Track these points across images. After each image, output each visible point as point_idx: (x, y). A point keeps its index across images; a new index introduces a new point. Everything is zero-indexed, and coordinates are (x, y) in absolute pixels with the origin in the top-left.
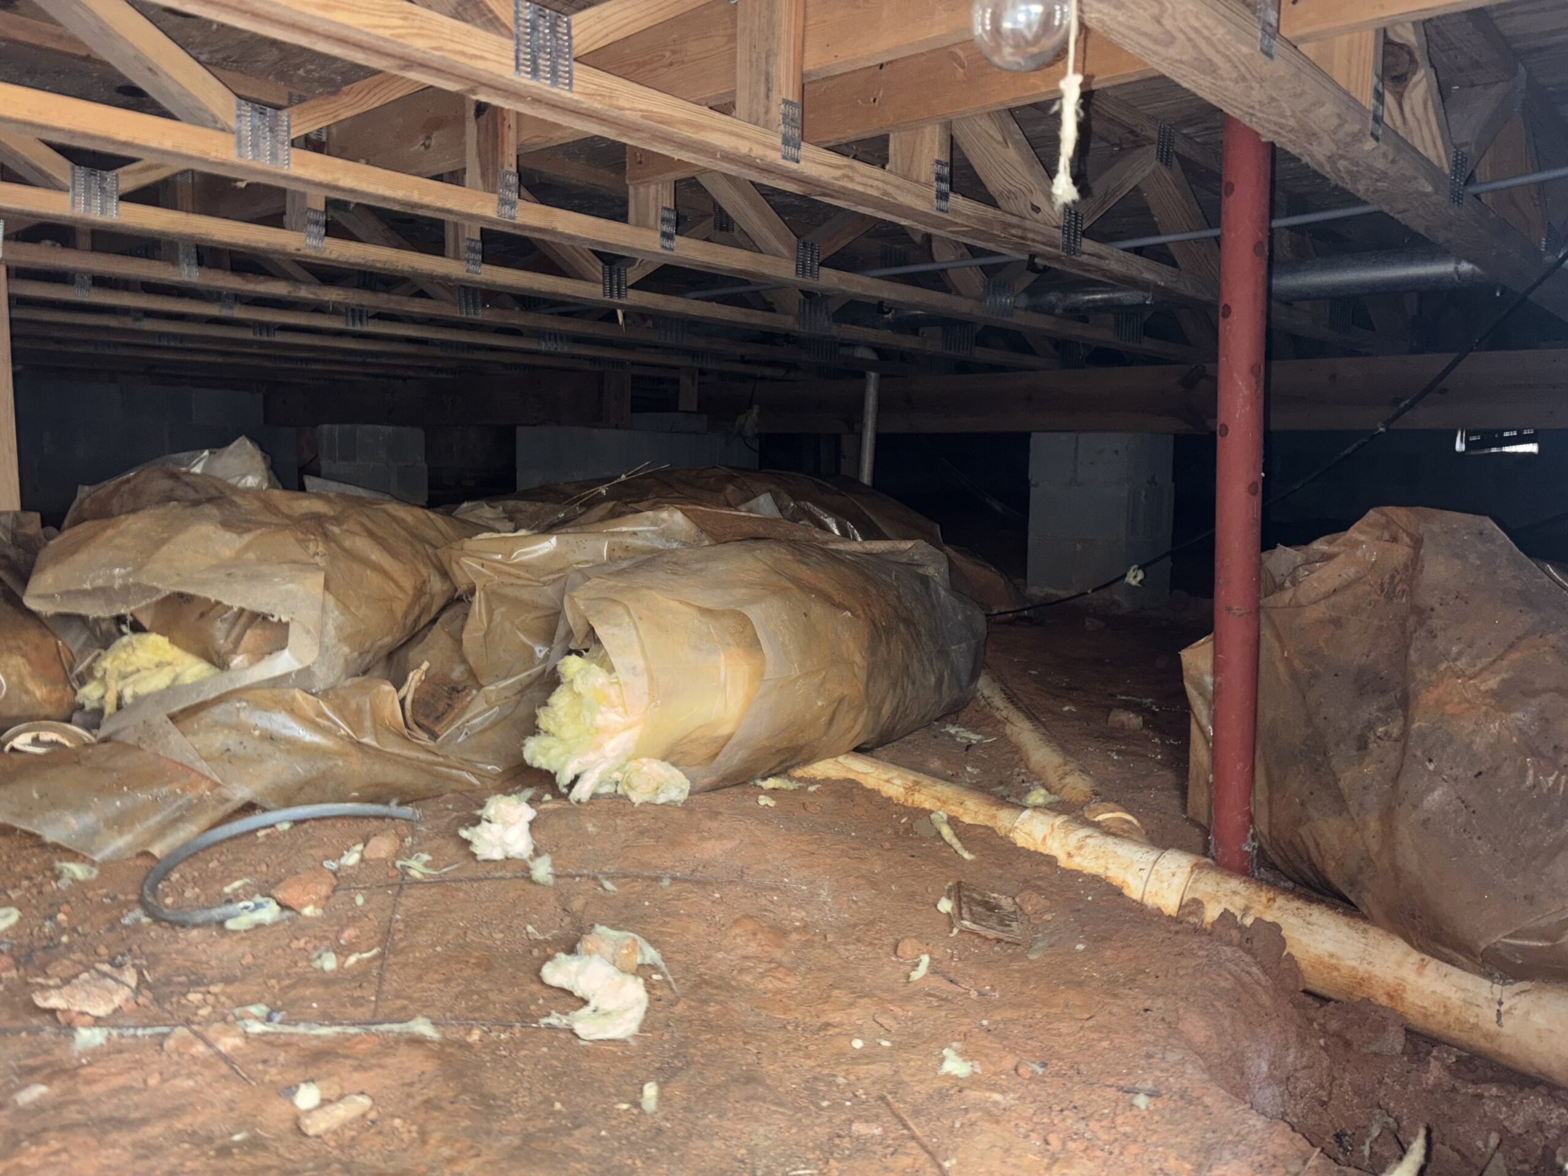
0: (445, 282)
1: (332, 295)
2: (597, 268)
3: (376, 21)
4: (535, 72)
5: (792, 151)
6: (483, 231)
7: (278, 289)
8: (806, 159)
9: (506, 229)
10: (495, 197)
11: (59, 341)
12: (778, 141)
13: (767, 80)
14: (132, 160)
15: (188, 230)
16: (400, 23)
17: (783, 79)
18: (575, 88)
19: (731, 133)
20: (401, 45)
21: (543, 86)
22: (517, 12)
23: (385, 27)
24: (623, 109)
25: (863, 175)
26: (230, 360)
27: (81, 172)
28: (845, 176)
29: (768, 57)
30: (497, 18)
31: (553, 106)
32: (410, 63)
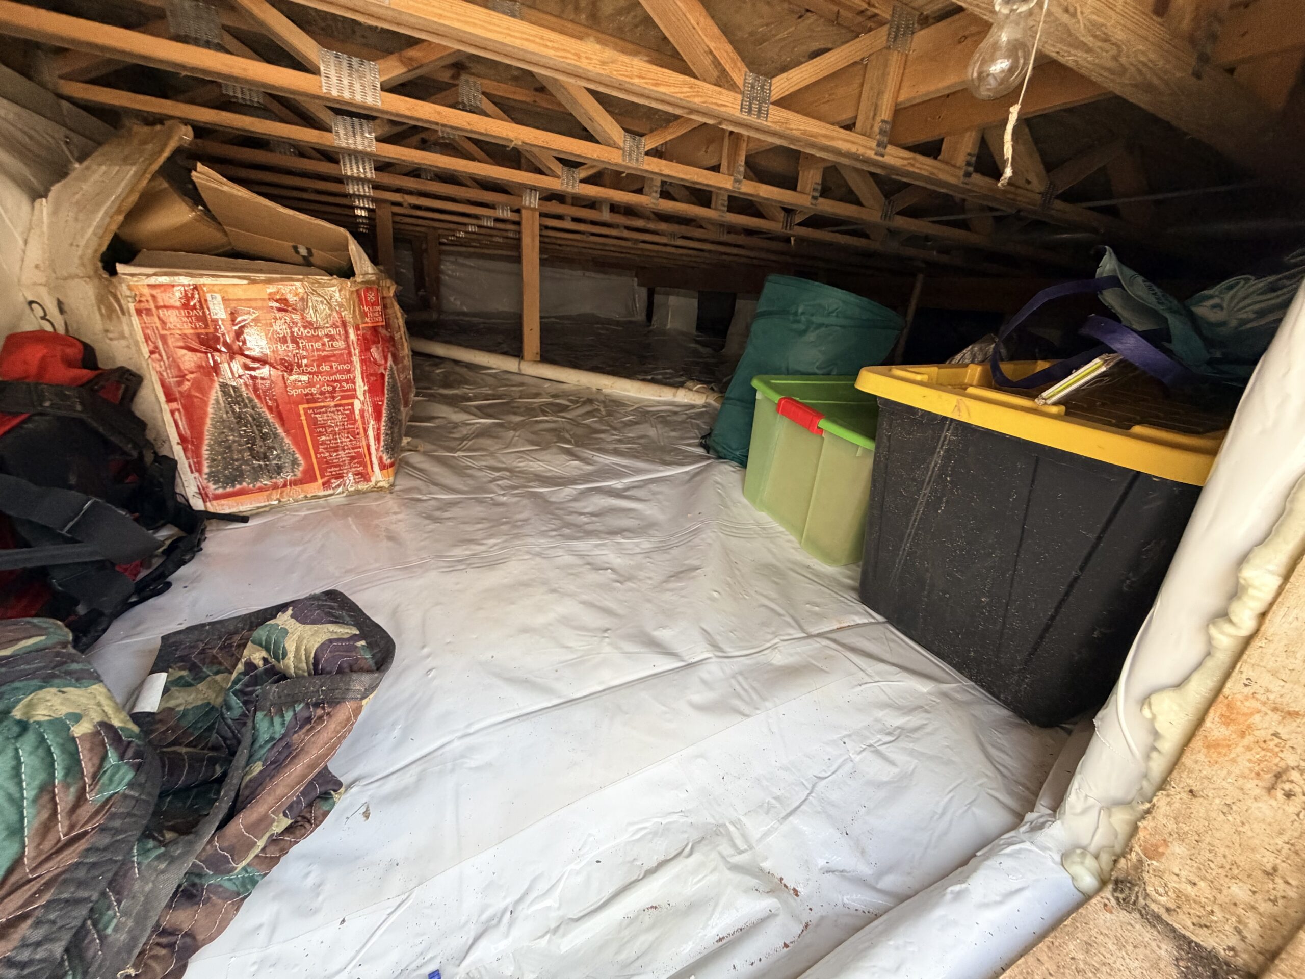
0: (710, 221)
1: (663, 226)
2: (781, 215)
3: (677, 90)
4: (750, 112)
5: (881, 150)
6: (729, 197)
7: (640, 223)
8: (889, 154)
9: (736, 195)
10: (732, 178)
11: (560, 245)
12: (874, 144)
13: (875, 109)
14: (584, 164)
15: (604, 196)
16: (688, 90)
17: (884, 107)
18: (769, 119)
19: (847, 141)
20: (687, 102)
21: (753, 119)
22: (745, 79)
23: (682, 93)
24: (792, 129)
25: (921, 163)
26: (623, 255)
27: (566, 169)
28: (909, 163)
29: (878, 94)
30: (735, 83)
31: (758, 129)
32: (692, 111)
